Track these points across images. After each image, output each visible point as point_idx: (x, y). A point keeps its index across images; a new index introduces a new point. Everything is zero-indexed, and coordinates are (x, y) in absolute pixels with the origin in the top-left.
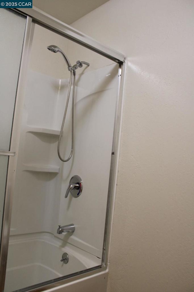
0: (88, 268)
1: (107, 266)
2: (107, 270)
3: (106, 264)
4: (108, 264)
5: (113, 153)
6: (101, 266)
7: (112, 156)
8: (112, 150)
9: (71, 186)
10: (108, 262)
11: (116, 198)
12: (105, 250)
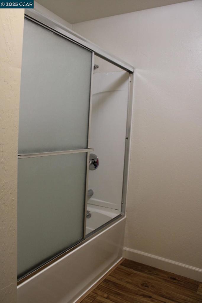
0: (113, 218)
1: (125, 214)
2: (125, 217)
3: (124, 213)
4: (126, 212)
5: (127, 138)
6: (120, 215)
7: (126, 140)
8: (126, 136)
9: (90, 162)
10: (126, 211)
11: (130, 169)
12: (123, 204)
